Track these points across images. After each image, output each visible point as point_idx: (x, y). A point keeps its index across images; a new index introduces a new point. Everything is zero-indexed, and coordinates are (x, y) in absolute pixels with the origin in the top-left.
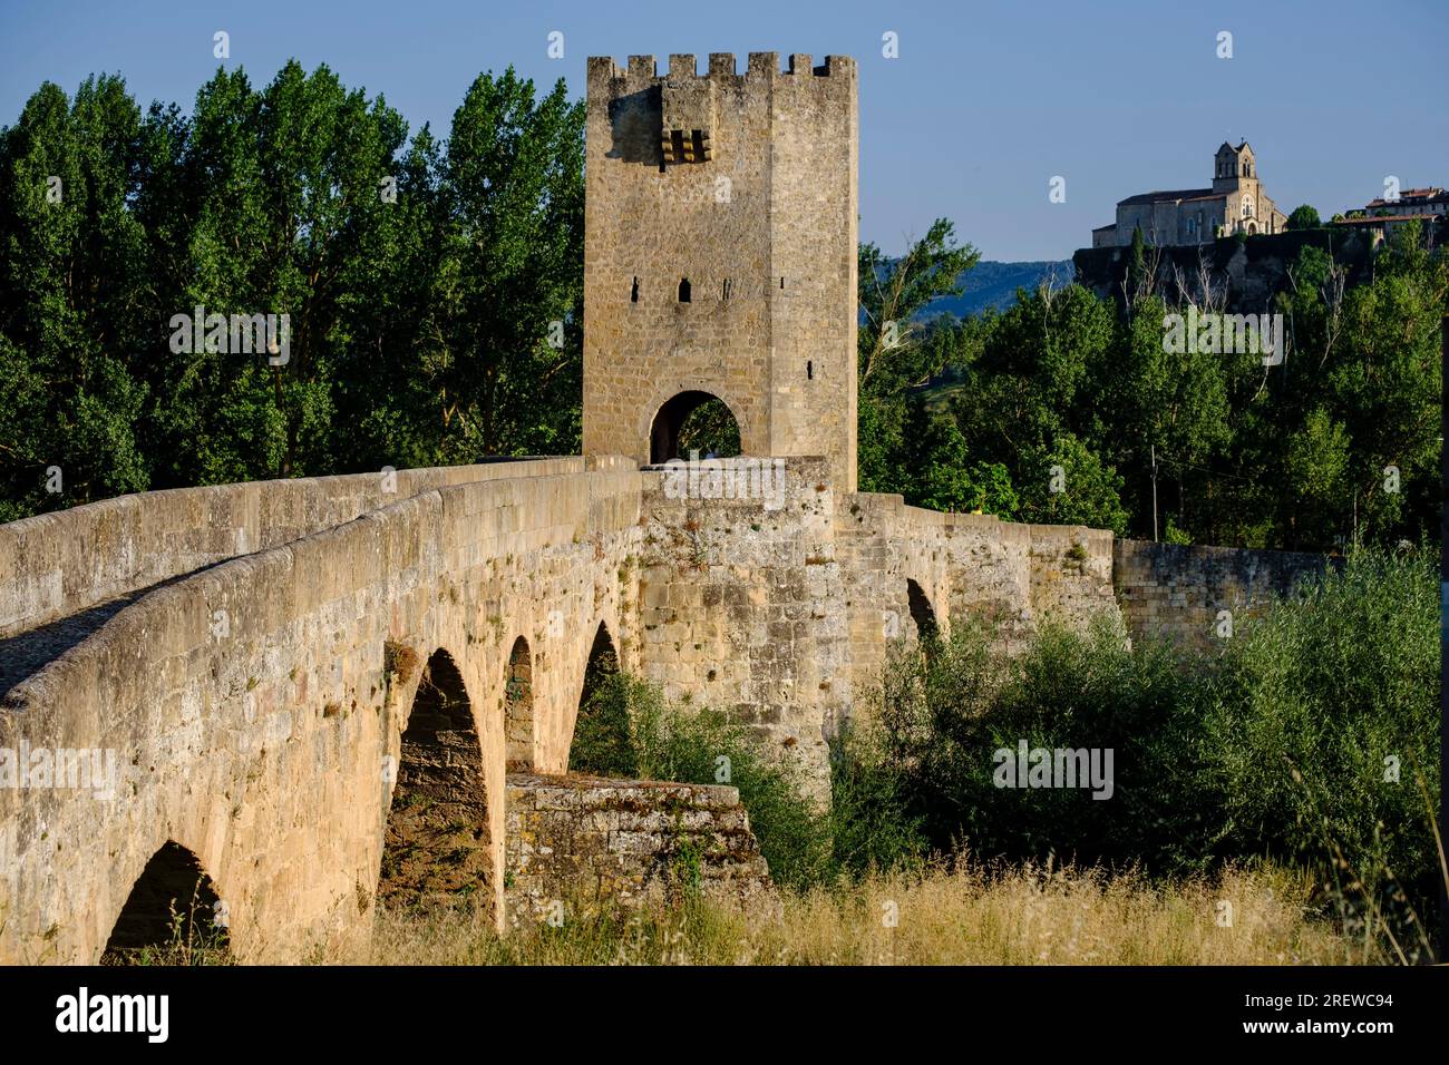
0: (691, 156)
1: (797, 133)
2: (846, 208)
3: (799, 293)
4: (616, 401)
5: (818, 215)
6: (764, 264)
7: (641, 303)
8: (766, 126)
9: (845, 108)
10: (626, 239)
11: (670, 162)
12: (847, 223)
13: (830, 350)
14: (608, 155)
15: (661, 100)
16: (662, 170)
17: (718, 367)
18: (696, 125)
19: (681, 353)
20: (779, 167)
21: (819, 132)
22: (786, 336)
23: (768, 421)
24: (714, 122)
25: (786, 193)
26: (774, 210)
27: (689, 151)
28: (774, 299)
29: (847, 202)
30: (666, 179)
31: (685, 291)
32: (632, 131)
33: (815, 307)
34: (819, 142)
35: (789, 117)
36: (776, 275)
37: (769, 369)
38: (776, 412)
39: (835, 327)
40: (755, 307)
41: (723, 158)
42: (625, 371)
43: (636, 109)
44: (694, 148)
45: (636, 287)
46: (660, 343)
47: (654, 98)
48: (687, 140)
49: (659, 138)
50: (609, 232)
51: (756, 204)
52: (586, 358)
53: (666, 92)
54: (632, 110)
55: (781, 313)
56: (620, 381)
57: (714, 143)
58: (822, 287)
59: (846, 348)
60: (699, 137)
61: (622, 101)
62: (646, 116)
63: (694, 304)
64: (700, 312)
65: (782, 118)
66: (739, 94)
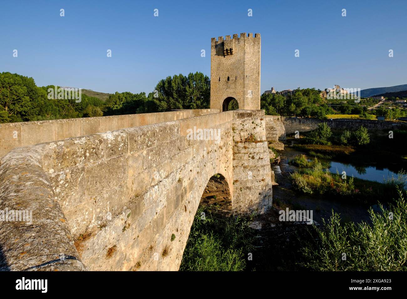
0: (229, 54)
1: (250, 48)
2: (259, 62)
3: (250, 78)
4: (216, 99)
5: (253, 64)
6: (243, 72)
7: (220, 81)
8: (244, 47)
9: (259, 43)
10: (218, 70)
11: (226, 55)
12: (259, 65)
13: (256, 89)
14: (215, 55)
15: (224, 44)
16: (224, 57)
17: (234, 92)
18: (230, 47)
19: (228, 90)
20: (246, 54)
21: (254, 48)
22: (247, 86)
23: (244, 102)
24: (234, 47)
25: (247, 59)
26: (245, 63)
27: (229, 53)
28: (245, 79)
29: (259, 61)
30: (225, 58)
31: (228, 79)
32: (219, 51)
33: (253, 81)
34: (254, 50)
35: (248, 45)
36: (245, 75)
37: (244, 93)
38: (245, 101)
39: (257, 85)
40: (241, 81)
41: (235, 54)
42: (217, 94)
43: (220, 46)
44: (230, 52)
45: (220, 78)
46: (224, 88)
47: (223, 44)
48: (229, 50)
49: (224, 51)
50: (215, 69)
51: (242, 62)
52: (211, 92)
53: (225, 42)
54: (219, 47)
55: (246, 82)
56: (217, 95)
57: (234, 50)
58: (254, 77)
59: (259, 89)
60: (231, 50)
61: (217, 45)
62: (222, 48)
63: (230, 81)
64: (231, 82)
65: (247, 45)
66: (239, 41)
